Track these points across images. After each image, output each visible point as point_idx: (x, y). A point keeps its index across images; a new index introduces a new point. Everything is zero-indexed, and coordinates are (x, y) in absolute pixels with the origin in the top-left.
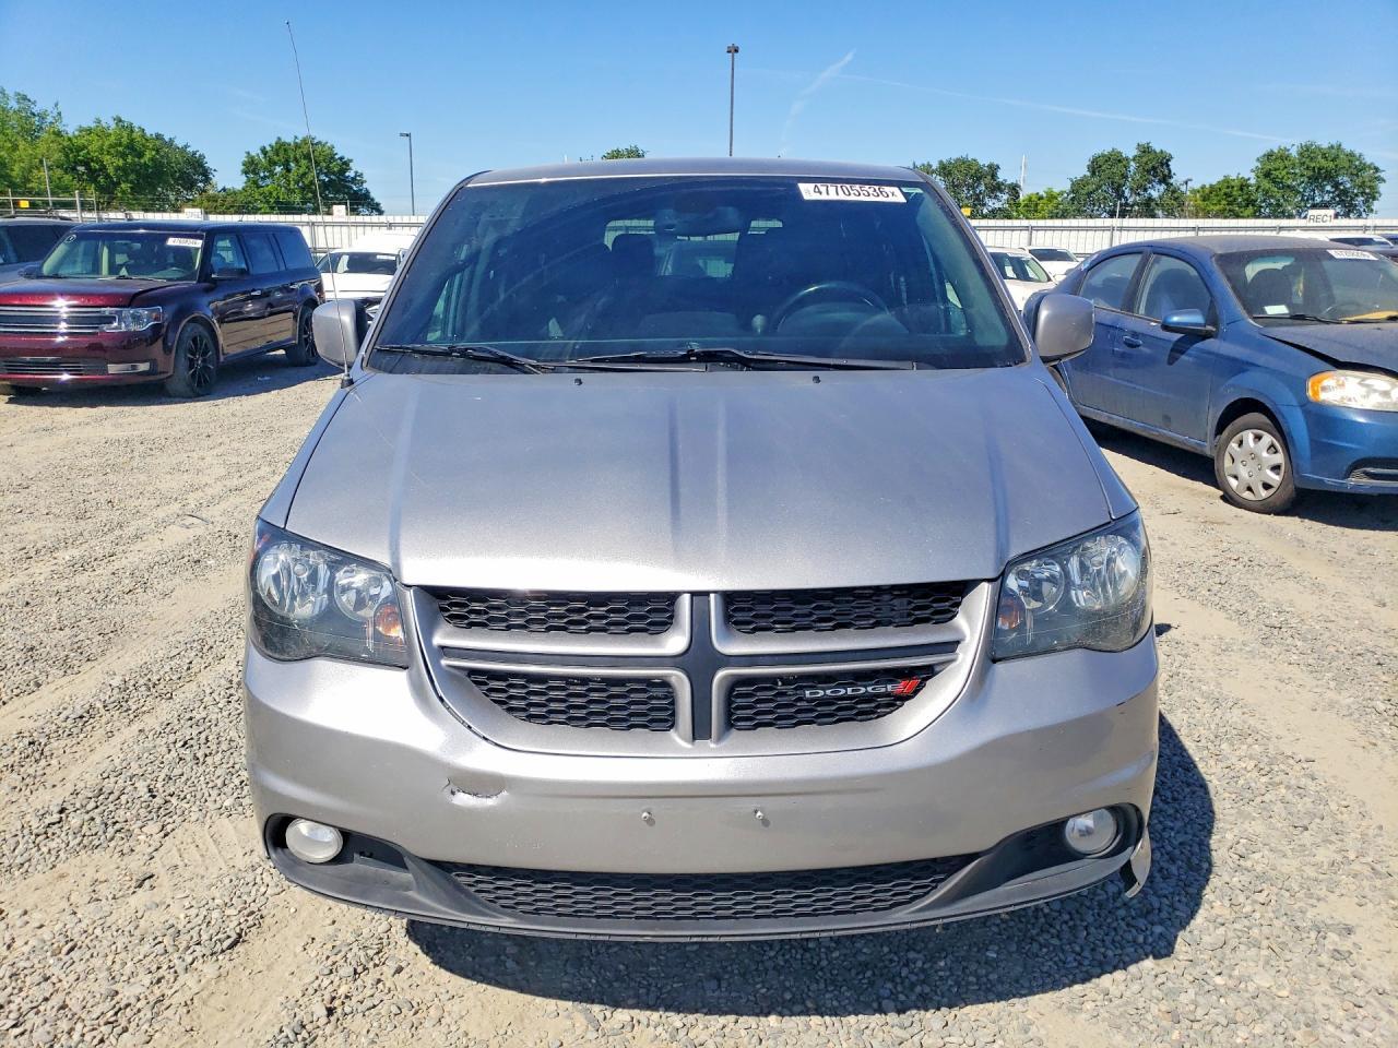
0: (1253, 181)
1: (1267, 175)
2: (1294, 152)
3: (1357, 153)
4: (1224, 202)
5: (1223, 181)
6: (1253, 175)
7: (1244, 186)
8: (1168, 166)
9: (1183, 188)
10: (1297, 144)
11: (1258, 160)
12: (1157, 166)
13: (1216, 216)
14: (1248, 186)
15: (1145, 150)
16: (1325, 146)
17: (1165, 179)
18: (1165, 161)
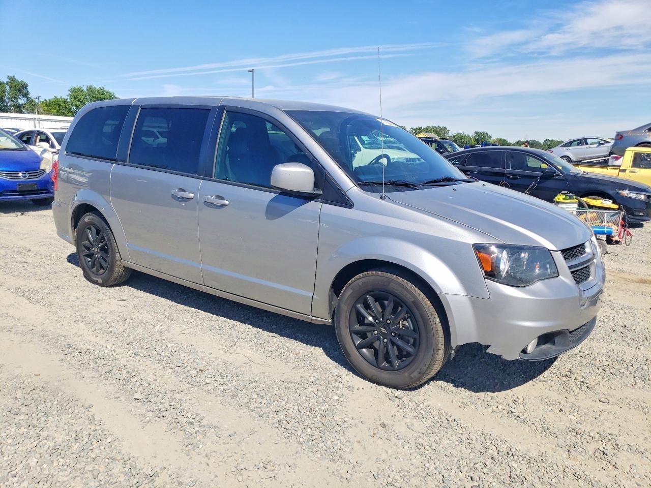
0: (69, 100)
1: (75, 98)
2: (85, 89)
3: (112, 92)
4: (57, 108)
5: (54, 98)
6: (68, 98)
7: (65, 102)
8: (26, 89)
9: (36, 100)
10: (86, 86)
11: (69, 90)
12: (21, 89)
13: (54, 115)
14: (68, 102)
15: (12, 80)
16: (97, 88)
17: (26, 95)
18: (25, 86)
